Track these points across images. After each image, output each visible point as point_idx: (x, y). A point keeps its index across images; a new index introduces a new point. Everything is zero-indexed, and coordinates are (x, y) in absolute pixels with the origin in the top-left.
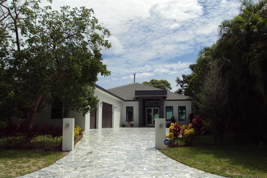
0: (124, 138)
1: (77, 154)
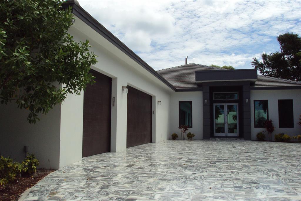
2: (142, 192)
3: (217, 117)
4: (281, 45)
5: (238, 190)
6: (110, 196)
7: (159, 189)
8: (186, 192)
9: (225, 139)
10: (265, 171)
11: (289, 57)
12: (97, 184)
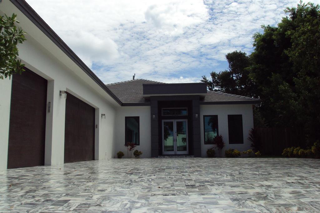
2: (77, 194)
3: (166, 138)
4: (230, 63)
5: (191, 188)
6: (37, 199)
7: (99, 190)
8: (131, 192)
9: (174, 156)
10: (218, 173)
11: (237, 76)
12: (22, 189)
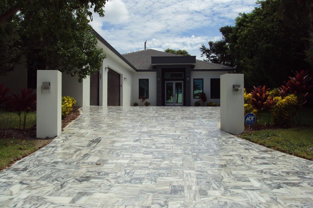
0: (152, 115)
1: (67, 144)
